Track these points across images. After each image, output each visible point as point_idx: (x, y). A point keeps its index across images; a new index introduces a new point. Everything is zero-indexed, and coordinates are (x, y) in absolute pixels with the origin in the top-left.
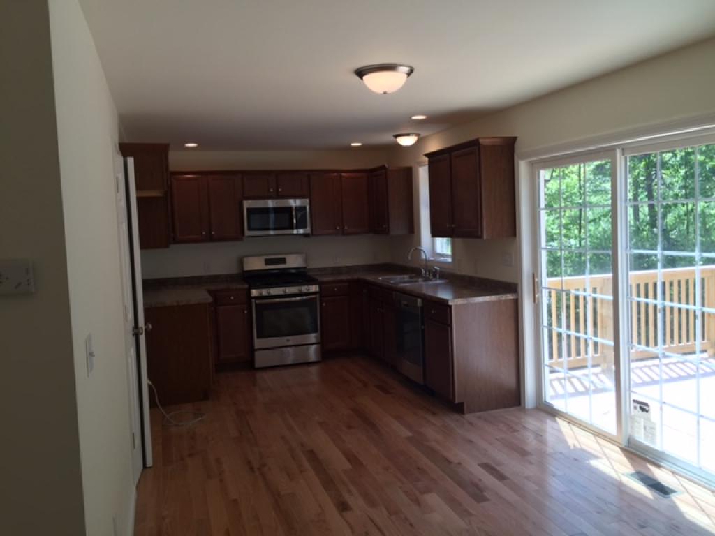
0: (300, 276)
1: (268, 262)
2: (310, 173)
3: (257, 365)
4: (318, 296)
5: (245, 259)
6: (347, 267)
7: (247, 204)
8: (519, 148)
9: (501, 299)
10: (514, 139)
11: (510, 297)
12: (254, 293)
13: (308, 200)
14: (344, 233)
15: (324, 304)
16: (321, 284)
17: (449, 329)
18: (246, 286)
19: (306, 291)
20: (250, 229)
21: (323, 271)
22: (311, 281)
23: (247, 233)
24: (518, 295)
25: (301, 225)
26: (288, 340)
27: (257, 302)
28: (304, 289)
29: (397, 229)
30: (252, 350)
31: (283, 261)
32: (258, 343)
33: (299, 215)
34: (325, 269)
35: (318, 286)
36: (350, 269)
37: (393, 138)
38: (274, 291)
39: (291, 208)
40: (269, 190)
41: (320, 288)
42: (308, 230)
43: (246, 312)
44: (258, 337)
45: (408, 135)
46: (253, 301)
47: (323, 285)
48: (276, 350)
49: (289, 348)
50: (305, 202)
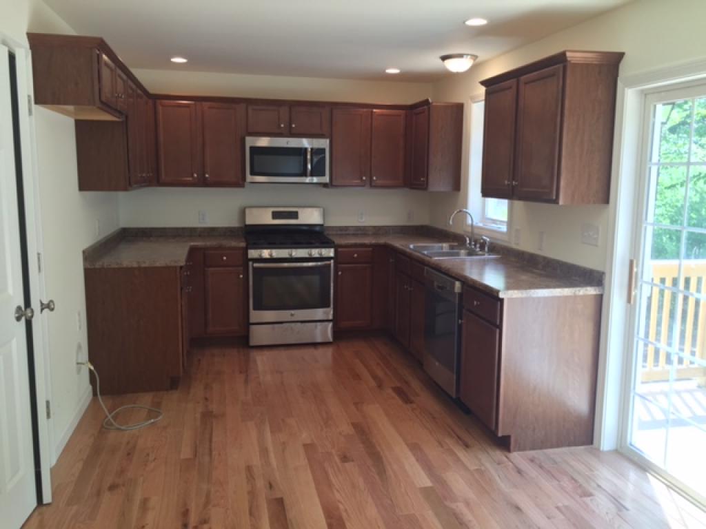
0: (313, 236)
1: (276, 215)
2: (333, 107)
3: (253, 342)
4: (332, 261)
5: (247, 211)
6: (375, 227)
7: (251, 142)
8: (626, 70)
9: (577, 293)
10: (620, 56)
11: (591, 291)
12: (253, 253)
13: (328, 141)
14: (372, 185)
15: (340, 273)
16: (336, 247)
17: (498, 331)
18: (243, 244)
19: (317, 256)
20: (253, 173)
21: (344, 231)
22: (326, 243)
23: (249, 178)
24: (603, 289)
25: (318, 171)
26: (292, 315)
27: (256, 265)
28: (315, 253)
29: (438, 183)
30: (247, 324)
31: (294, 215)
32: (255, 316)
33: (315, 160)
34: (346, 228)
35: (333, 250)
36: (378, 231)
37: (440, 61)
38: (277, 253)
39: (306, 149)
40: (279, 125)
41: (336, 252)
42: (326, 179)
43: (241, 276)
44: (255, 309)
45: (461, 56)
46: (250, 263)
47: (340, 250)
48: (276, 326)
49: (293, 324)
50: (324, 143)
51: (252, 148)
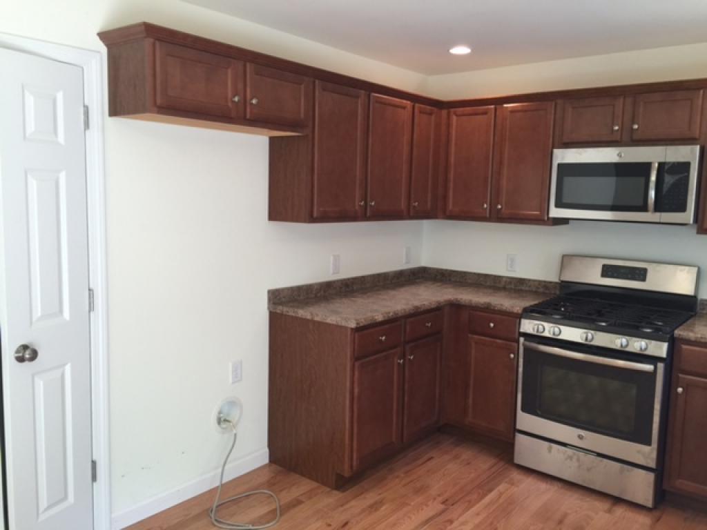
1: (608, 271)
3: (520, 460)
4: (661, 366)
5: (566, 260)
7: (561, 156)
12: (528, 326)
13: (697, 149)
15: (677, 390)
16: (678, 342)
18: (520, 308)
20: (559, 204)
23: (555, 211)
26: (581, 437)
27: (529, 344)
30: (512, 429)
31: (640, 274)
32: (524, 421)
35: (665, 346)
39: (650, 165)
40: (611, 128)
41: (671, 351)
43: (512, 356)
44: (524, 410)
46: (522, 340)
48: (555, 446)
49: (581, 454)
50: (689, 154)
51: (560, 165)
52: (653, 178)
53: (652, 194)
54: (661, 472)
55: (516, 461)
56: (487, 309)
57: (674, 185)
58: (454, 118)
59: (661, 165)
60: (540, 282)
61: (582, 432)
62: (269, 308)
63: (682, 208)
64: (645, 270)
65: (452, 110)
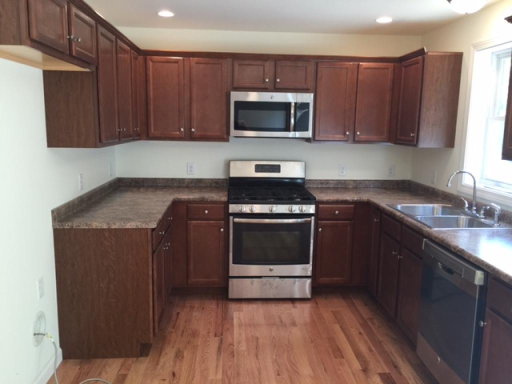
0: (295, 189)
1: (259, 168)
3: (232, 295)
4: (313, 218)
5: (232, 164)
6: (355, 181)
12: (233, 208)
13: (312, 95)
14: (355, 141)
15: (320, 229)
16: (317, 203)
18: (225, 199)
19: (298, 212)
20: (237, 128)
21: (325, 185)
22: (307, 199)
23: (233, 132)
25: (301, 125)
26: (271, 270)
27: (237, 220)
28: (296, 209)
29: (429, 139)
30: (227, 277)
31: (277, 169)
32: (235, 269)
33: (299, 114)
34: (327, 182)
35: (314, 206)
38: (258, 208)
39: (290, 104)
40: (264, 80)
41: (317, 209)
42: (309, 134)
43: (222, 230)
44: (234, 263)
46: (231, 218)
47: (321, 206)
48: (255, 280)
49: (271, 280)
50: (308, 98)
51: (236, 103)
52: (292, 112)
53: (292, 121)
54: (314, 277)
55: (230, 296)
56: (202, 201)
57: (301, 116)
58: (151, 63)
59: (296, 103)
60: (212, 180)
61: (272, 267)
62: (53, 226)
63: (307, 129)
64: (279, 166)
65: (149, 57)
